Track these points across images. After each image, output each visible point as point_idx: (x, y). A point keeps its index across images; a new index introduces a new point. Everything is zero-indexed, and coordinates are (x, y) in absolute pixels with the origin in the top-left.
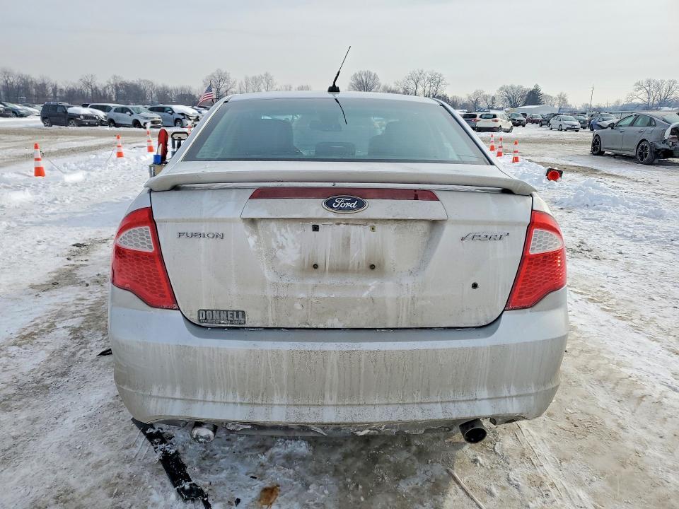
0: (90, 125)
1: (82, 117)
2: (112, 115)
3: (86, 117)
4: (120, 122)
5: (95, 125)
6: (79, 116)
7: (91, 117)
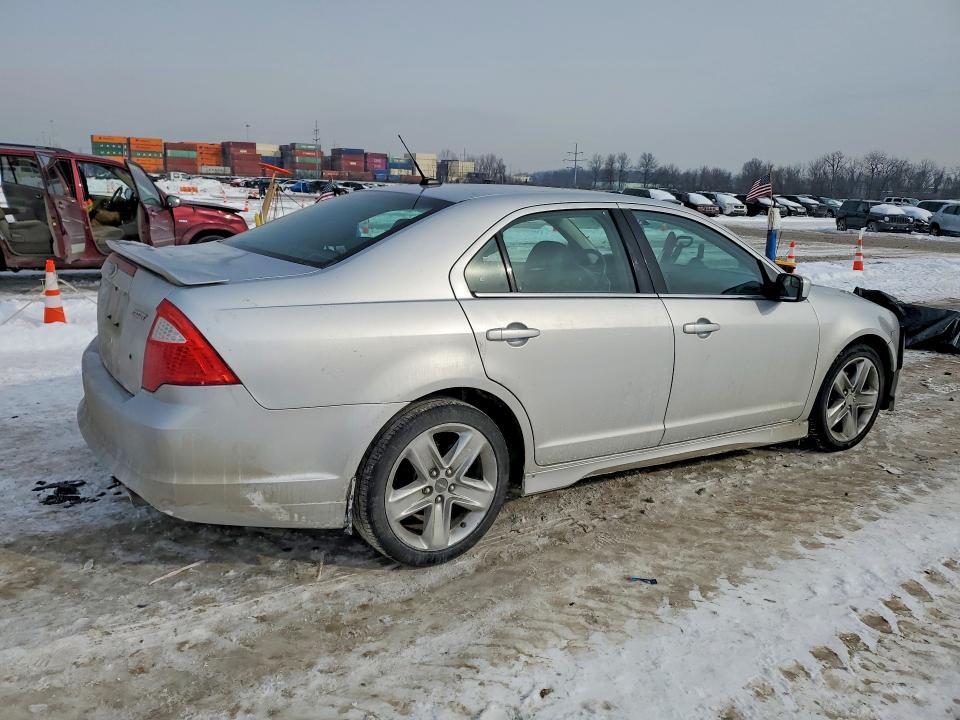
0: (896, 230)
1: (887, 219)
2: (940, 216)
3: (893, 218)
4: (948, 228)
5: (905, 231)
6: (883, 217)
7: (902, 219)
